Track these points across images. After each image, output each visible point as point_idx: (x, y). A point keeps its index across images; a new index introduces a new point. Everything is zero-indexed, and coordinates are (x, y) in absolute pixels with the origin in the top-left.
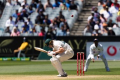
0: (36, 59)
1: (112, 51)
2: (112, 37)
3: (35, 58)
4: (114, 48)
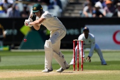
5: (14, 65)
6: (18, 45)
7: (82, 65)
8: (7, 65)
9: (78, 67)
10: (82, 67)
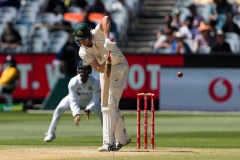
0: (38, 109)
1: (220, 90)
2: (221, 57)
3: (37, 106)
4: (227, 83)
5: (32, 137)
6: (40, 102)
7: (153, 139)
8: (20, 138)
9: (146, 142)
10: (153, 142)
